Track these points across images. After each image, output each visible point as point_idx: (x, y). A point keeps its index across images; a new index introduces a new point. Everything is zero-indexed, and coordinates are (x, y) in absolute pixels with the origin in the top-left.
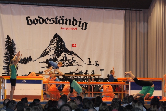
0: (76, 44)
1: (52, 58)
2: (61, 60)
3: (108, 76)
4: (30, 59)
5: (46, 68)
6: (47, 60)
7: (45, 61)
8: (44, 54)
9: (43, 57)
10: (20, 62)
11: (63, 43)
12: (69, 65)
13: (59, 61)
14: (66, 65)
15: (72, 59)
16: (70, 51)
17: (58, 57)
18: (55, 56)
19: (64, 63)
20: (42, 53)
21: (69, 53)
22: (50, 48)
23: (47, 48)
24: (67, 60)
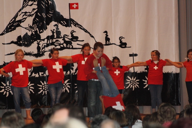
0: (77, 4)
1: (29, 33)
2: (48, 38)
3: (146, 67)
6: (19, 38)
7: (15, 40)
8: (12, 26)
9: (11, 31)
11: (50, 2)
12: (65, 46)
13: (44, 40)
14: (58, 47)
15: (72, 33)
16: (67, 18)
17: (41, 31)
18: (35, 30)
19: (55, 42)
20: (8, 25)
21: (64, 21)
22: (24, 14)
23: (18, 12)
24: (60, 37)
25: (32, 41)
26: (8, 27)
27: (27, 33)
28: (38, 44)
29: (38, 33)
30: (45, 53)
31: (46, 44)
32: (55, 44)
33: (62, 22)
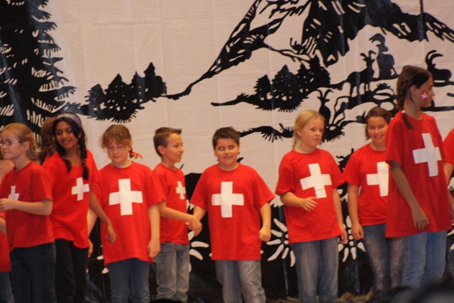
1: (294, 68)
2: (353, 79)
4: (151, 85)
5: (259, 135)
6: (263, 83)
7: (251, 91)
8: (240, 46)
9: (236, 63)
10: (85, 110)
13: (339, 86)
14: (388, 106)
15: (429, 61)
16: (411, 13)
17: (329, 59)
18: (313, 57)
19: (374, 93)
20: (228, 43)
21: (403, 24)
22: (274, 6)
23: (255, 2)
24: (393, 73)
25: (304, 90)
26: (228, 50)
27: (285, 68)
28: (323, 100)
29: (322, 64)
30: (346, 129)
31: (346, 100)
32: (376, 97)
33: (396, 26)
